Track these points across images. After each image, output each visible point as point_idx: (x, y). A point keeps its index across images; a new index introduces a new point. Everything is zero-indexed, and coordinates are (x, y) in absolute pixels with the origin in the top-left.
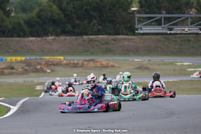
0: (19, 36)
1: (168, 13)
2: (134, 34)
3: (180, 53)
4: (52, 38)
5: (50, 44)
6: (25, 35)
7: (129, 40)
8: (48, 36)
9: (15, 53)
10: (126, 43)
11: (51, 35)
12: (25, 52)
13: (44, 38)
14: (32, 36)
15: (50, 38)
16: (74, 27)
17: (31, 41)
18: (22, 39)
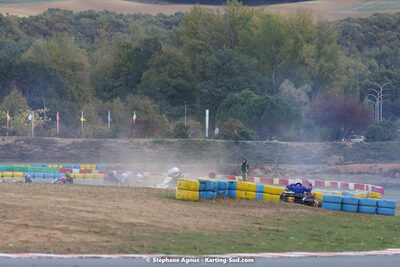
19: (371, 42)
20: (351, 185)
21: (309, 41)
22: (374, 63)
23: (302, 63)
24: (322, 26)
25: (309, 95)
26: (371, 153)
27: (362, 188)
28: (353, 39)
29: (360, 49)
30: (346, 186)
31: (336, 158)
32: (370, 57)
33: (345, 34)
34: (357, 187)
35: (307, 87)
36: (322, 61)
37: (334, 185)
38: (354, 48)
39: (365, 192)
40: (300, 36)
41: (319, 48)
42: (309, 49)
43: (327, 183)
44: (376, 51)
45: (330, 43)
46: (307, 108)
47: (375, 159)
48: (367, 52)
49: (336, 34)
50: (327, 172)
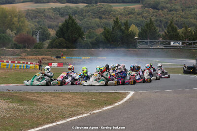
1: (150, 39)
2: (136, 48)
3: (155, 56)
6: (90, 48)
7: (134, 51)
10: (132, 52)
13: (98, 49)
14: (93, 48)
15: (101, 49)
16: (111, 45)
17: (93, 51)
19: (35, 17)
20: (29, 63)
21: (15, 17)
22: (36, 24)
23: (13, 24)
24: (20, 12)
25: (16, 34)
26: (35, 52)
27: (32, 64)
28: (30, 16)
29: (32, 19)
30: (27, 63)
31: (24, 54)
32: (35, 22)
33: (27, 14)
34: (31, 63)
35: (15, 32)
36: (20, 23)
37: (23, 63)
38: (30, 19)
39: (33, 65)
40: (13, 15)
41: (19, 19)
42: (15, 19)
43: (21, 62)
44: (37, 20)
45: (22, 17)
46: (15, 38)
47: (37, 55)
48: (34, 20)
49: (24, 15)
50: (22, 59)
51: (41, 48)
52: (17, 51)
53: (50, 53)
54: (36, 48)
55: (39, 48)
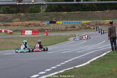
0: (92, 11)
4: (108, 11)
5: (107, 14)
6: (95, 10)
8: (107, 10)
9: (89, 19)
11: (108, 10)
12: (95, 18)
13: (104, 11)
14: (99, 10)
17: (98, 13)
18: (93, 12)
51: (38, 12)
52: (9, 16)
53: (47, 17)
54: (32, 12)
55: (35, 12)
